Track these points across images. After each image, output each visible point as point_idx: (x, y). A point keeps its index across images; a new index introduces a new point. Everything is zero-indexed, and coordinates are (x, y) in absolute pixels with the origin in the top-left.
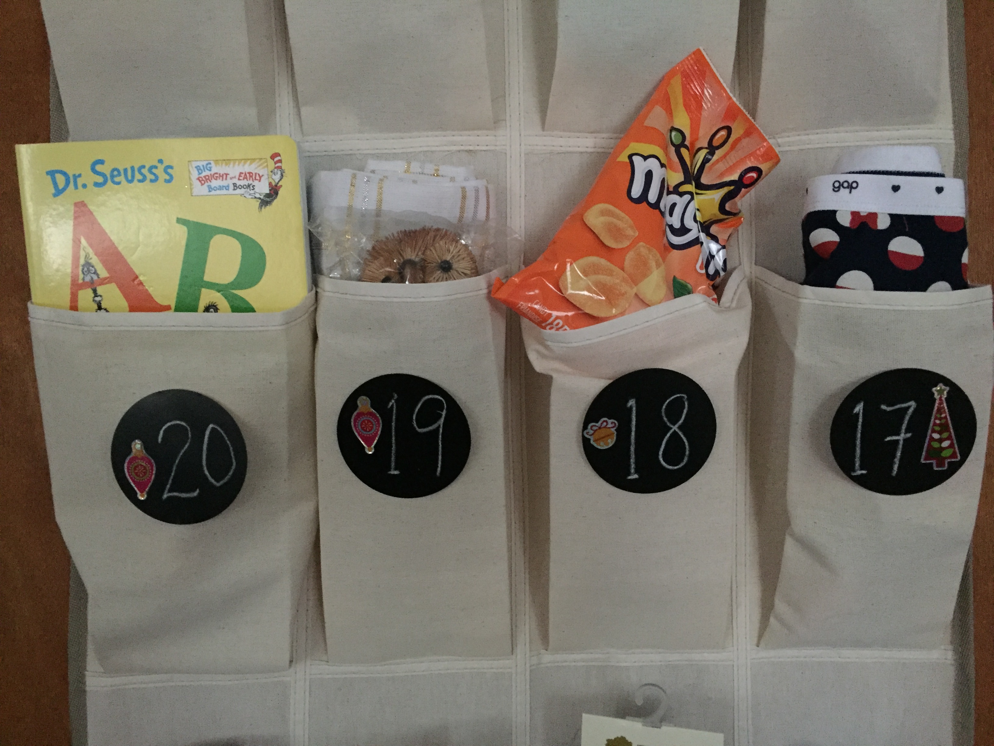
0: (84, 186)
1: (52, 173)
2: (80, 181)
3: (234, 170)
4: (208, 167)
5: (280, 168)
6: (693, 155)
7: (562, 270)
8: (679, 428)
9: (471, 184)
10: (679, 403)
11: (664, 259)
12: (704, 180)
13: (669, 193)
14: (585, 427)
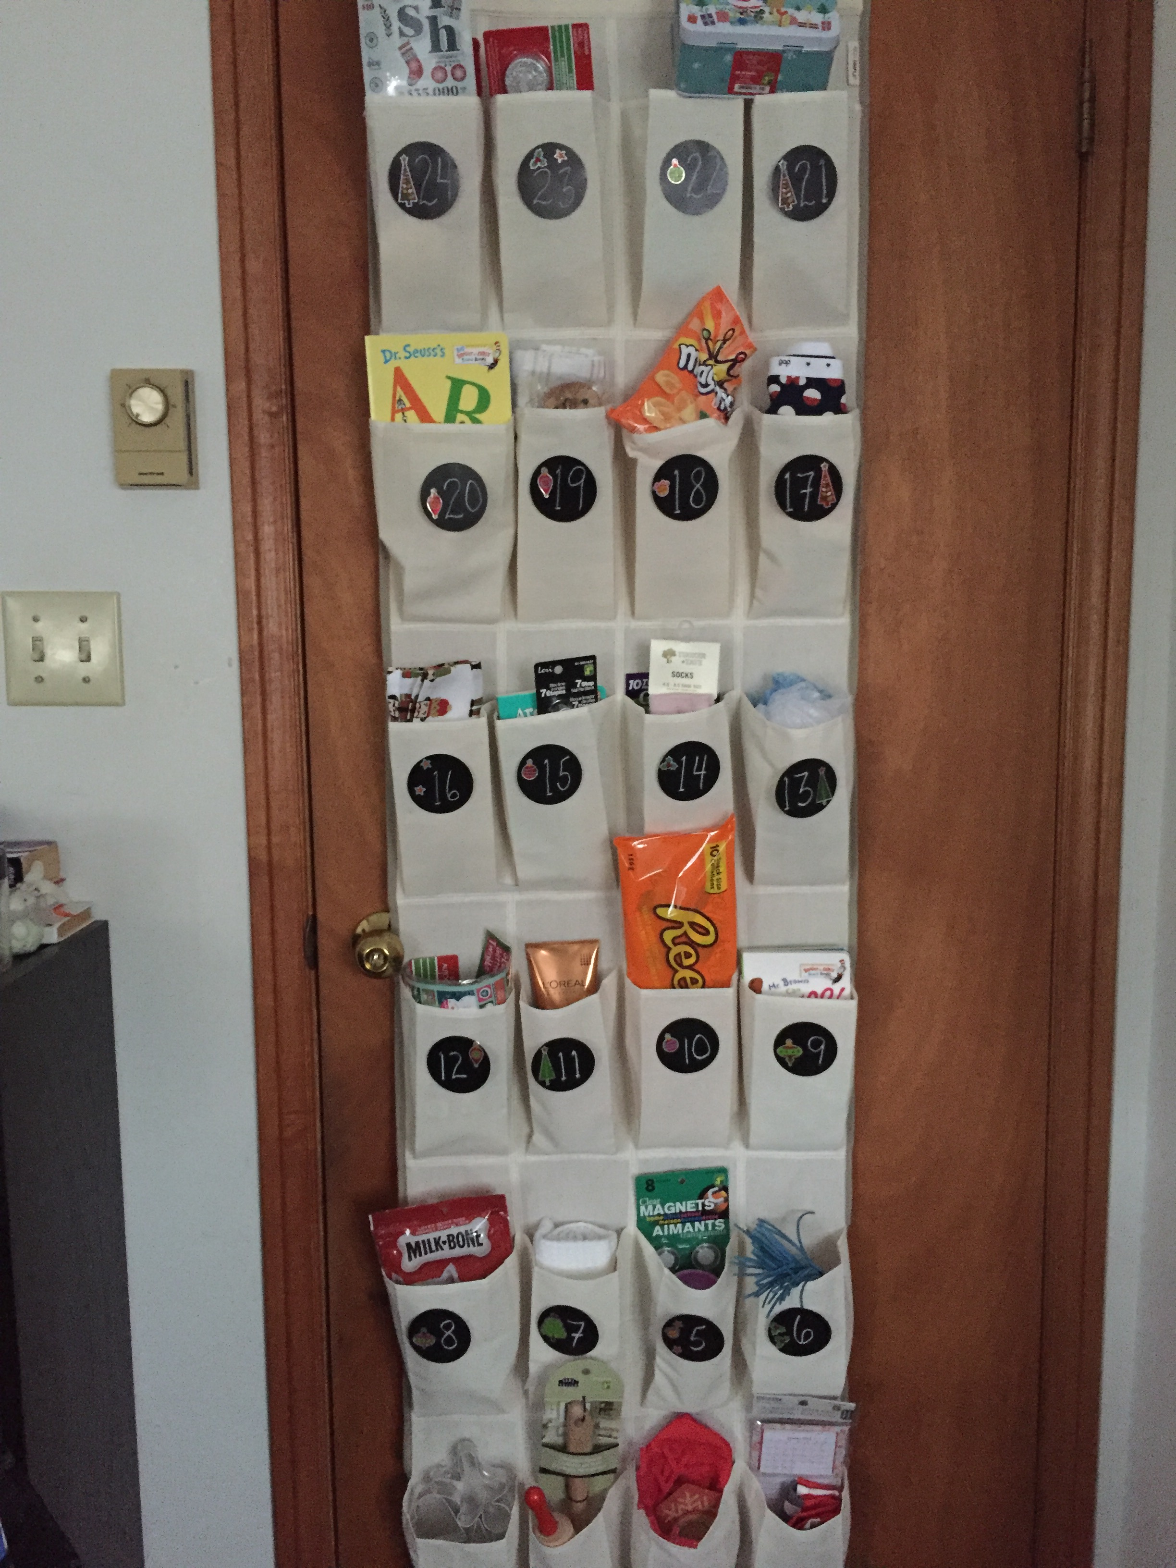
0: (400, 358)
1: (384, 351)
2: (398, 356)
3: (475, 350)
4: (462, 348)
5: (498, 350)
6: (715, 343)
7: (643, 404)
8: (701, 485)
9: (596, 359)
10: (699, 473)
11: (695, 400)
12: (720, 358)
13: (700, 365)
14: (653, 484)
